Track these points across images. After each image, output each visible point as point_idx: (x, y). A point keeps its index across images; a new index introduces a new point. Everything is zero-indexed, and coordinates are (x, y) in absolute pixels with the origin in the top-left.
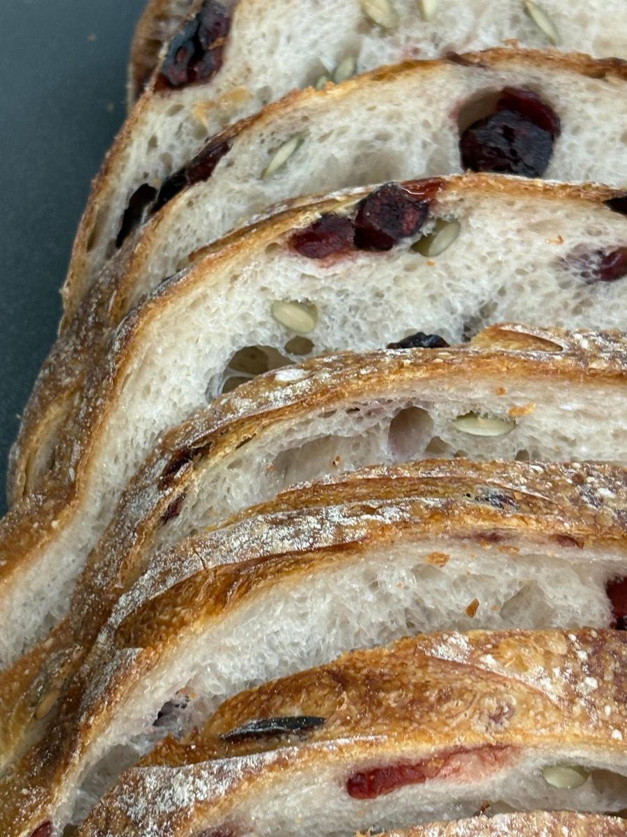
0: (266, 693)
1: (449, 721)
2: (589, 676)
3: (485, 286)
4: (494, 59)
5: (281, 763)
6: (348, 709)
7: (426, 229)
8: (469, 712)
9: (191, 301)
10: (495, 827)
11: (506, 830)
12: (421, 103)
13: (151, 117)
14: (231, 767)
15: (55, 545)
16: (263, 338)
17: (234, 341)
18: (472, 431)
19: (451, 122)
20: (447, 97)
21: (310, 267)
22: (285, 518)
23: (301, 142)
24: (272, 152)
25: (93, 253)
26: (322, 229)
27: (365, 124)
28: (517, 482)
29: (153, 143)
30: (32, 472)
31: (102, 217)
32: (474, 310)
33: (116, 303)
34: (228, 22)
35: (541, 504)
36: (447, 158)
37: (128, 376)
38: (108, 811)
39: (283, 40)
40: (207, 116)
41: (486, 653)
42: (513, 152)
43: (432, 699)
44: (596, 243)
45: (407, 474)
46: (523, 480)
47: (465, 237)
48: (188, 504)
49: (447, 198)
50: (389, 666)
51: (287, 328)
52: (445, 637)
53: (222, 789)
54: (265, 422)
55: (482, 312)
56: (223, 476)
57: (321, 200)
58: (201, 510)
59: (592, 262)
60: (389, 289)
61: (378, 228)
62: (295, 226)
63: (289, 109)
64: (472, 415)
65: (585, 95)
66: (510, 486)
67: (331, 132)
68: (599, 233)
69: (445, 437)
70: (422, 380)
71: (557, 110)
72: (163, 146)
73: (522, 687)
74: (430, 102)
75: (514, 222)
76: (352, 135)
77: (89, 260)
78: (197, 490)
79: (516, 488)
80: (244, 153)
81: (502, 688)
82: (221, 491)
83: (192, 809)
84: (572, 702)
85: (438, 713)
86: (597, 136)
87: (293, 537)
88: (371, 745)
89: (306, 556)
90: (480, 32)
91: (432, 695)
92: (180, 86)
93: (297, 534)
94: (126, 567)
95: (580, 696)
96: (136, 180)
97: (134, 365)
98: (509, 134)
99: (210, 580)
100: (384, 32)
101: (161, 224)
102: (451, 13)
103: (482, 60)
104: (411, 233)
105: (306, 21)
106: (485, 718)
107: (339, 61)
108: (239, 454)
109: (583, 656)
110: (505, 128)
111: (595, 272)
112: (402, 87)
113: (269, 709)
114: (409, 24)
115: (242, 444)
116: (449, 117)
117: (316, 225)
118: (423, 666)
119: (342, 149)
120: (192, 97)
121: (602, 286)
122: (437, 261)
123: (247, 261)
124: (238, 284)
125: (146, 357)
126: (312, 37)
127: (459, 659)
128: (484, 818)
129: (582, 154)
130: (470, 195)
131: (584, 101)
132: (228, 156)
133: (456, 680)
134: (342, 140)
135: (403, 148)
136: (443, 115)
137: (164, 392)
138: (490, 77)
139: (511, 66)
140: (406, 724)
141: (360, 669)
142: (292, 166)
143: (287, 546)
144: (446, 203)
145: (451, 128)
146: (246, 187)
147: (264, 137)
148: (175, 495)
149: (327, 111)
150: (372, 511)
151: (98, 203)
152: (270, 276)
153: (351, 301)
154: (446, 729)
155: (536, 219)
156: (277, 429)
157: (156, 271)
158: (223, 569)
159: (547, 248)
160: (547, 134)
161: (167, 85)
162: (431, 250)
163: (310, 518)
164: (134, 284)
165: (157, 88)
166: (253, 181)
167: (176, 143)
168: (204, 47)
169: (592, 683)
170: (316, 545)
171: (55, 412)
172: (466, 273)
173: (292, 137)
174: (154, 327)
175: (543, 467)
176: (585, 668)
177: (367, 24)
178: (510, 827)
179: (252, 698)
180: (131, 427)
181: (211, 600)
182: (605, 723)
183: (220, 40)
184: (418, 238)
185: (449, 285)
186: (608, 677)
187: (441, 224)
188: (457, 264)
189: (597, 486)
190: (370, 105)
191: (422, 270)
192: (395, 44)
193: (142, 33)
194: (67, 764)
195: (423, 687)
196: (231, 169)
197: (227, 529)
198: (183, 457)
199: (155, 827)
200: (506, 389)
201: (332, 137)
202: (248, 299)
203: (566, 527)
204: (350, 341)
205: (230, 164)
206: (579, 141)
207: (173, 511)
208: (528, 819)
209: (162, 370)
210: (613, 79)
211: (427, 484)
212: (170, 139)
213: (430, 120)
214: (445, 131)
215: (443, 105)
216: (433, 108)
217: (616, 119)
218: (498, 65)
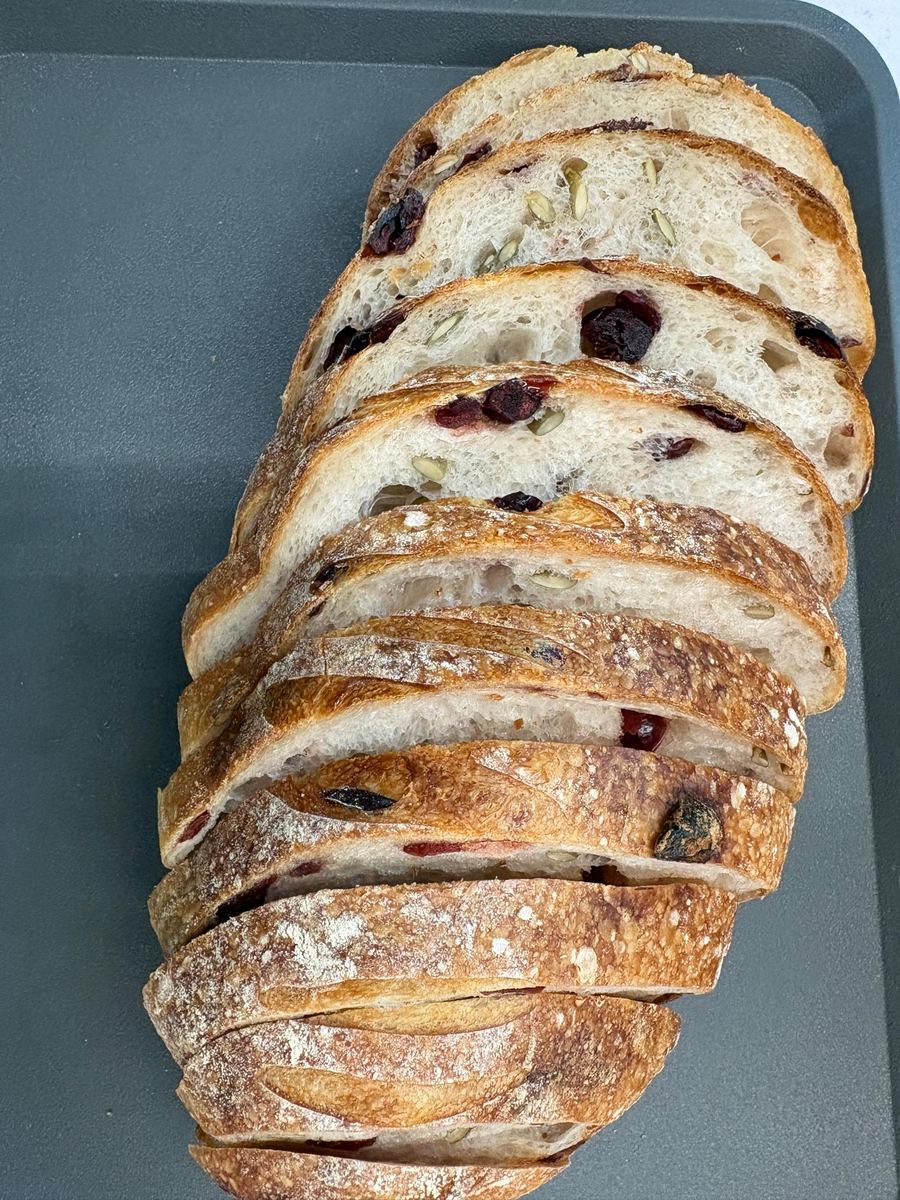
0: (358, 767)
1: (483, 819)
2: (594, 787)
3: (577, 458)
4: (618, 270)
5: (356, 833)
6: (412, 796)
7: (537, 416)
8: (498, 813)
9: (352, 450)
10: (503, 889)
11: (512, 892)
12: (556, 297)
13: (357, 276)
14: (322, 826)
15: (244, 601)
16: (405, 479)
17: (383, 479)
18: (543, 584)
19: (577, 314)
20: (577, 294)
21: (445, 433)
22: (389, 644)
23: (460, 318)
24: (437, 324)
25: (306, 372)
26: (457, 407)
27: (511, 309)
28: (568, 638)
29: (357, 295)
30: (241, 535)
31: (316, 345)
32: (566, 472)
33: (308, 426)
34: (424, 208)
35: (582, 661)
36: (570, 339)
37: (300, 498)
38: (247, 815)
39: (465, 225)
40: (400, 278)
41: (521, 766)
42: (621, 340)
43: (474, 799)
44: (668, 433)
45: (485, 620)
46: (573, 636)
47: (567, 423)
48: (327, 608)
49: (556, 395)
50: (448, 764)
51: (423, 474)
52: (493, 749)
53: (314, 840)
54: (388, 562)
55: (572, 474)
56: (353, 594)
57: (461, 381)
58: (337, 613)
59: (662, 446)
60: (503, 454)
61: (500, 411)
62: (436, 403)
63: (454, 293)
64: (547, 573)
65: (684, 301)
66: (561, 642)
67: (484, 313)
68: (670, 426)
69: (522, 585)
70: (509, 549)
71: (660, 311)
72: (364, 299)
73: (542, 796)
74: (563, 297)
75: (607, 416)
76: (500, 317)
77: (303, 377)
78: (334, 601)
79: (566, 645)
80: (416, 323)
81: (527, 794)
82: (352, 603)
83: (292, 847)
84: (576, 811)
85: (476, 811)
86: (687, 332)
87: (390, 668)
88: (422, 832)
89: (395, 686)
90: (616, 230)
91: (474, 795)
92: (383, 254)
93: (393, 665)
94: (280, 642)
95: (583, 805)
96: (343, 321)
97: (305, 491)
98: (620, 327)
99: (327, 684)
100: (543, 225)
101: (347, 372)
102: (595, 215)
103: (609, 269)
104: (527, 417)
105: (484, 212)
106: (509, 819)
107: (506, 243)
108: (366, 582)
109: (592, 769)
110: (618, 322)
111: (663, 453)
112: (544, 284)
113: (358, 779)
114: (562, 221)
115: (369, 575)
116: (577, 309)
117: (452, 405)
118: (473, 768)
119: (491, 326)
120: (390, 263)
121: (665, 463)
122: (543, 439)
123: (397, 426)
124: (388, 441)
125: (315, 486)
126: (487, 224)
127: (500, 769)
128: (498, 882)
129: (673, 345)
130: (575, 393)
131: (682, 306)
132: (403, 325)
133: (494, 783)
134: (492, 320)
135: (538, 329)
136: (572, 308)
137: (327, 510)
138: (612, 282)
139: (630, 276)
140: (451, 816)
141: (428, 762)
142: (449, 337)
143: (384, 673)
144: (556, 399)
145: (577, 319)
146: (414, 349)
147: (432, 313)
148: (318, 602)
149: (483, 297)
150: (451, 659)
151: (314, 336)
152: (413, 439)
153: (474, 460)
154: (479, 825)
155: (625, 414)
156: (396, 568)
157: (340, 406)
158: (337, 678)
159: (629, 435)
160: (649, 329)
161: (371, 252)
162: (539, 431)
163: (405, 653)
164: (323, 414)
165: (364, 255)
166: (420, 345)
167: (375, 297)
168: (403, 226)
169: (594, 793)
170: (405, 680)
171: (260, 496)
172: (564, 448)
173: (453, 314)
174: (323, 466)
175: (591, 621)
176: (592, 781)
177: (530, 218)
178: (515, 890)
179: (348, 767)
180: (302, 531)
181: (325, 703)
182: (597, 830)
183: (416, 222)
184: (530, 421)
185: (550, 455)
186: (608, 789)
187: (549, 412)
188: (557, 441)
189: (628, 644)
190: (516, 295)
191: (531, 442)
192: (549, 234)
193: (378, 187)
194: (218, 786)
195: (469, 786)
196: (405, 335)
197: (349, 639)
198: (330, 573)
199: (269, 846)
200: (573, 560)
201: (485, 317)
202: (395, 452)
203: (596, 688)
204: (469, 486)
205: (405, 330)
206: (674, 337)
207: (317, 611)
208: (530, 884)
209: (327, 495)
210: (708, 292)
211: (499, 632)
212: (370, 294)
213: (561, 310)
214: (572, 319)
215: (573, 300)
216: (565, 302)
217: (704, 322)
218: (621, 274)
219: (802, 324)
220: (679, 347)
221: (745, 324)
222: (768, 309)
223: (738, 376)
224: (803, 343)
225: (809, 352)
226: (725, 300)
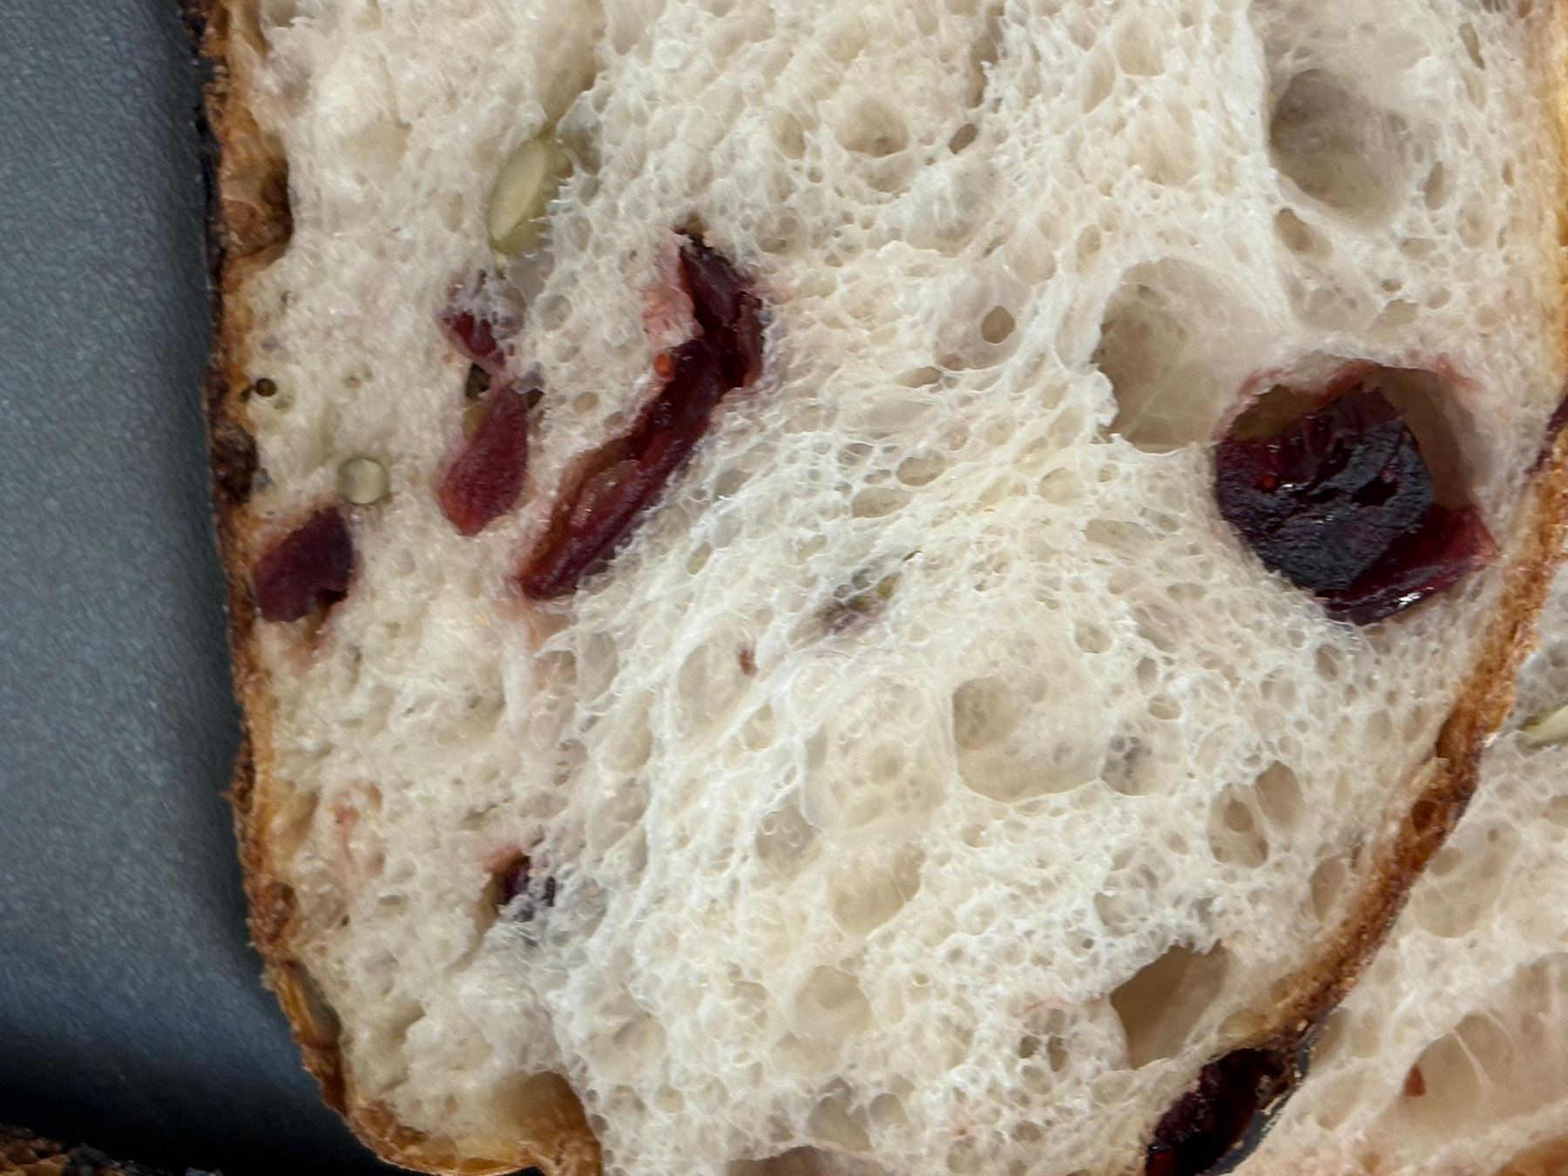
4: (1549, 493)
12: (1489, 298)
19: (1427, 358)
20: (1490, 360)
27: (1478, 149)
65: (1406, 703)
67: (1480, 62)
74: (1486, 317)
76: (1456, 112)
86: (1301, 710)
103: (1556, 463)
112: (1541, 256)
116: (1442, 358)
129: (1270, 658)
131: (1391, 697)
134: (1452, 87)
135: (1398, 227)
136: (1449, 343)
138: (1511, 477)
139: (1524, 531)
145: (1413, 355)
149: (1529, 65)
160: (1341, 582)
190: (1518, 169)
201: (1466, 62)
210: (1426, 776)
213: (1448, 309)
214: (1411, 340)
215: (1473, 348)
216: (1470, 320)
217: (1329, 764)
218: (1532, 500)
219: (1275, 1072)
220: (1257, 677)
221: (1303, 890)
222: (1341, 963)
223: (1122, 872)
224: (1206, 1071)
225: (1175, 1091)
226: (1393, 828)
